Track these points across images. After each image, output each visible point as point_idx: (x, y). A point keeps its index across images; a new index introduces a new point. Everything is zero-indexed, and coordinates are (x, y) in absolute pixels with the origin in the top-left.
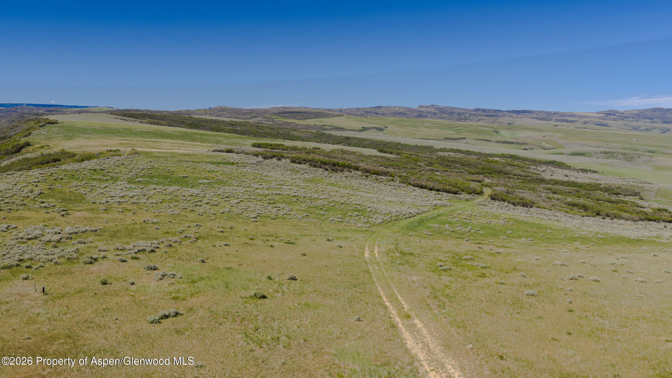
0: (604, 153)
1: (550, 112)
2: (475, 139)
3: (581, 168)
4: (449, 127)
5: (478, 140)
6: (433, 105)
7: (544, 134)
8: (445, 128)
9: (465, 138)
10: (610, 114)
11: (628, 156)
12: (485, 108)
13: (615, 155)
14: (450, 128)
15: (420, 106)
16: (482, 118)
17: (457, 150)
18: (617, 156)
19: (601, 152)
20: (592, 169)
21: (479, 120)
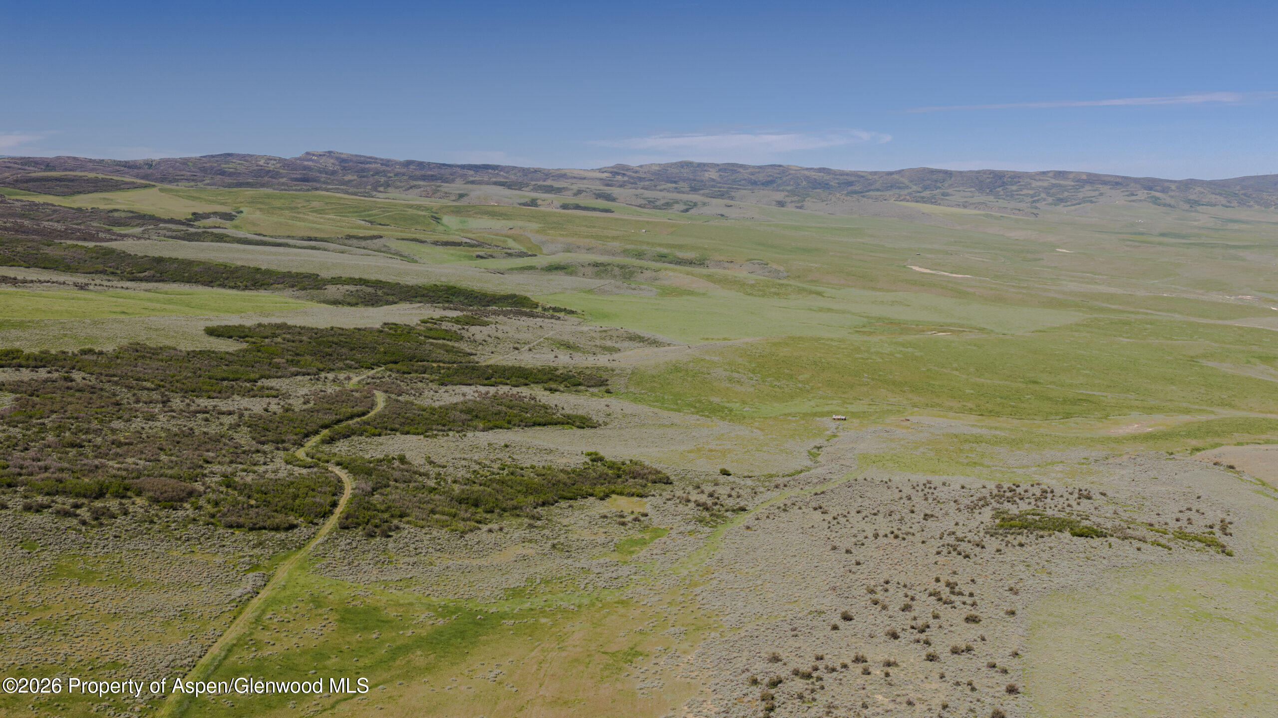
0: (594, 266)
1: (528, 169)
2: (398, 239)
3: (553, 306)
4: (355, 210)
5: (403, 239)
6: (330, 152)
7: (510, 224)
8: (349, 212)
9: (381, 237)
10: (618, 174)
11: (627, 271)
12: (422, 160)
13: (609, 268)
14: (357, 212)
15: (308, 153)
16: (415, 183)
17: (361, 279)
18: (612, 271)
19: (589, 264)
20: (568, 308)
21: (411, 188)
